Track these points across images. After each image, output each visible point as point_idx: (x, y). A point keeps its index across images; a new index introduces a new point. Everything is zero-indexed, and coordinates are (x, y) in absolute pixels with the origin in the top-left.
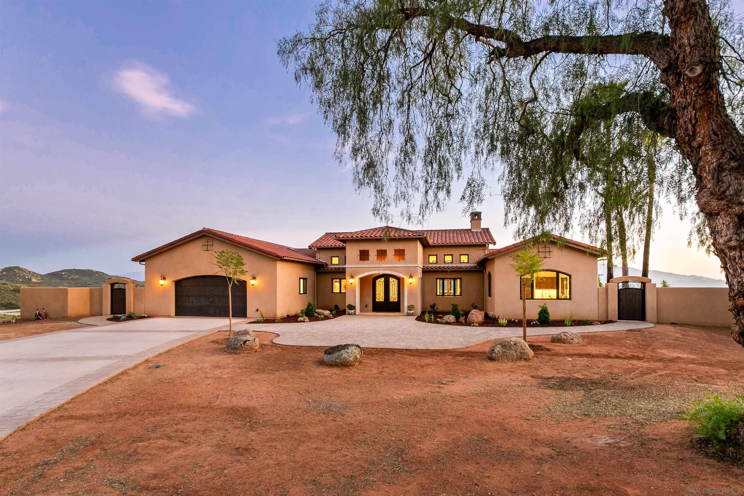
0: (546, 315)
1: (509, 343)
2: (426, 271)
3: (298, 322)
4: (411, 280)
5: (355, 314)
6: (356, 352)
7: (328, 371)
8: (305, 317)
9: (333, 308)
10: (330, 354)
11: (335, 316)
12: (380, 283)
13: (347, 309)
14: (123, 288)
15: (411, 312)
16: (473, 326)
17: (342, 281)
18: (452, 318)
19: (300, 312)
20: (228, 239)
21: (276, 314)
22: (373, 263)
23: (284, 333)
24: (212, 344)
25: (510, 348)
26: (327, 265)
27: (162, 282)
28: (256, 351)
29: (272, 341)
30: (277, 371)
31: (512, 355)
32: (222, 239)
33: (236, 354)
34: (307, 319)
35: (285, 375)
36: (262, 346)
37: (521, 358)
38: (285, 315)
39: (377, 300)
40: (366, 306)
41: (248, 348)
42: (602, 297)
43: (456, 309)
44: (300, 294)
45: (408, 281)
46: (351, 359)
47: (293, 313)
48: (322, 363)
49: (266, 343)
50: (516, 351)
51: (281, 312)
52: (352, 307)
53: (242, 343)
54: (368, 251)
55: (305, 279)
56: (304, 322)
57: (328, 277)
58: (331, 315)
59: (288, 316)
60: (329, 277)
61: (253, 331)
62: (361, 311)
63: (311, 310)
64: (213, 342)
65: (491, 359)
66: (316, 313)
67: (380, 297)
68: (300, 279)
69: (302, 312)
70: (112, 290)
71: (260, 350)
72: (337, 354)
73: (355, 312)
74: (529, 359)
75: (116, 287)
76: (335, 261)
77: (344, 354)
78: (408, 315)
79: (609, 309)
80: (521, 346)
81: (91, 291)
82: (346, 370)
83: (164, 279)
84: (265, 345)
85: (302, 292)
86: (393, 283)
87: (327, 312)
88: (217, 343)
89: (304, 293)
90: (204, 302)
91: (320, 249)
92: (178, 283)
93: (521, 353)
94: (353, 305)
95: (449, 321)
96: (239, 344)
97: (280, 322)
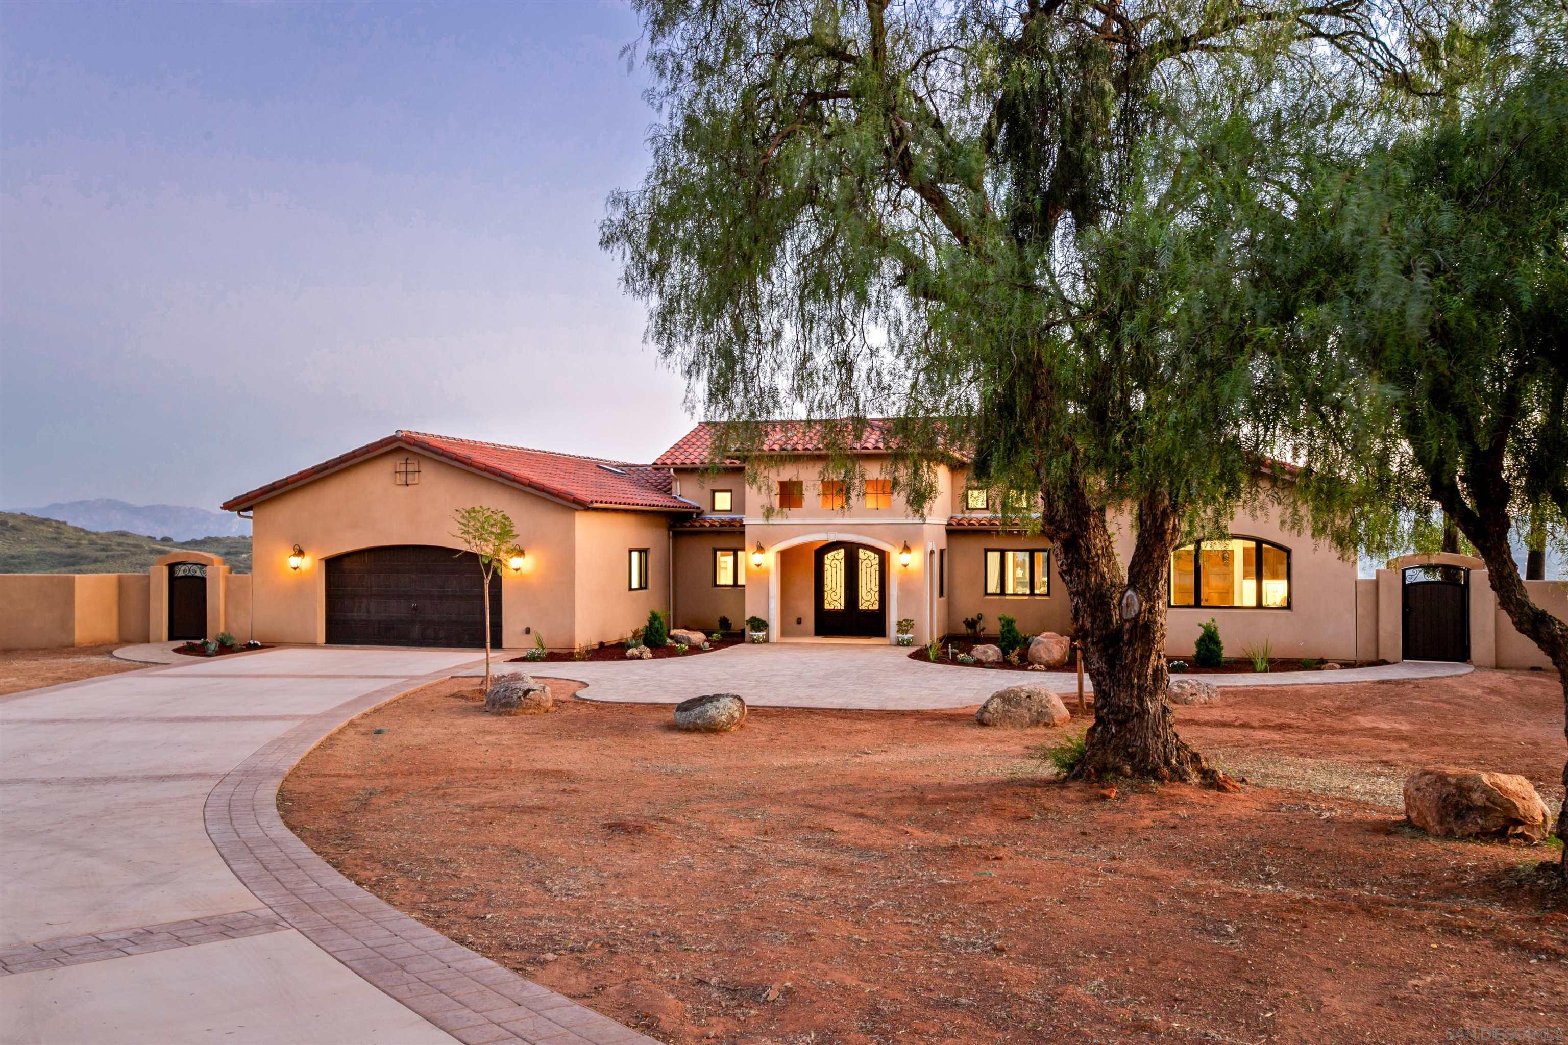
0: (1212, 647)
1: (1016, 694)
2: (955, 531)
3: (626, 658)
4: (905, 558)
5: (766, 641)
6: (733, 707)
7: (680, 739)
8: (643, 648)
9: (717, 625)
10: (686, 710)
11: (717, 646)
12: (834, 563)
13: (748, 628)
14: (198, 574)
15: (906, 637)
16: (1033, 670)
17: (739, 553)
18: (992, 652)
19: (630, 635)
20: (457, 459)
21: (572, 640)
22: (812, 514)
23: (596, 681)
24: (452, 699)
25: (1018, 703)
26: (700, 514)
27: (295, 561)
28: (547, 711)
29: (574, 696)
30: (593, 737)
31: (1021, 716)
32: (442, 459)
33: (510, 714)
34: (647, 652)
35: (608, 742)
36: (556, 702)
37: (1038, 722)
38: (595, 643)
39: (827, 606)
40: (799, 621)
41: (533, 704)
42: (1366, 603)
43: (1009, 631)
44: (630, 589)
45: (898, 559)
46: (723, 718)
47: (612, 638)
48: (672, 727)
49: (561, 697)
50: (1030, 710)
51: (584, 637)
52: (759, 624)
53: (520, 694)
54: (799, 484)
55: (643, 551)
56: (640, 658)
57: (704, 546)
58: (707, 644)
59: (602, 644)
60: (707, 544)
61: (534, 677)
62: (784, 633)
63: (657, 631)
64: (453, 696)
65: (982, 723)
66: (672, 637)
67: (835, 599)
68: (630, 551)
69: (635, 635)
70: (172, 579)
71: (554, 709)
72: (697, 710)
73: (768, 635)
74: (1054, 725)
75: (180, 572)
76: (723, 501)
77: (711, 710)
78: (900, 644)
79: (1381, 632)
80: (1041, 701)
81: (121, 581)
82: (713, 736)
83: (300, 553)
84: (563, 702)
85: (635, 585)
86: (868, 563)
87: (698, 637)
88: (463, 697)
89: (640, 588)
90: (396, 610)
91: (683, 471)
92: (333, 565)
93: (1039, 713)
94: (763, 618)
95: (983, 658)
96: (515, 697)
97: (584, 660)
